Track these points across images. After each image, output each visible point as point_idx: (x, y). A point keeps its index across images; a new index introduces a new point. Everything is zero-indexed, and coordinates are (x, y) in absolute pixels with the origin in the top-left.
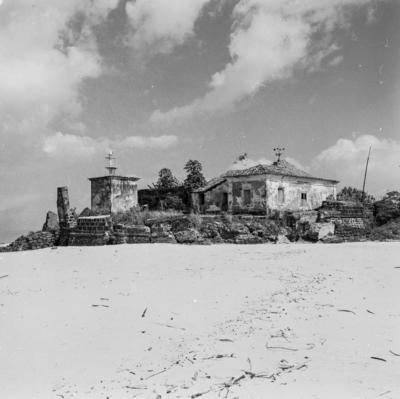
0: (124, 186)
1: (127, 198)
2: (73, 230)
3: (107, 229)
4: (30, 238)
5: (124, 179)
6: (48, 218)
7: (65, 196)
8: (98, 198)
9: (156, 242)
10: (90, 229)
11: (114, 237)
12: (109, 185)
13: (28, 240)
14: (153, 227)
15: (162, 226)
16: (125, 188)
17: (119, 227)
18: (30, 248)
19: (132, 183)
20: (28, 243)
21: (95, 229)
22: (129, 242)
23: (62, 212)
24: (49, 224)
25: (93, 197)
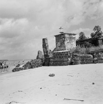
0: (70, 38)
1: (72, 43)
2: (52, 58)
3: (69, 57)
4: (32, 63)
5: (70, 34)
6: (38, 53)
7: (46, 42)
8: (59, 44)
9: (97, 63)
10: (60, 57)
11: (73, 61)
12: (64, 37)
13: (30, 64)
14: (95, 54)
15: (100, 54)
16: (71, 38)
17: (76, 56)
18: (32, 68)
19: (73, 36)
20: (31, 65)
21: (63, 57)
22: (82, 63)
23: (45, 50)
24: (39, 56)
25: (57, 44)
